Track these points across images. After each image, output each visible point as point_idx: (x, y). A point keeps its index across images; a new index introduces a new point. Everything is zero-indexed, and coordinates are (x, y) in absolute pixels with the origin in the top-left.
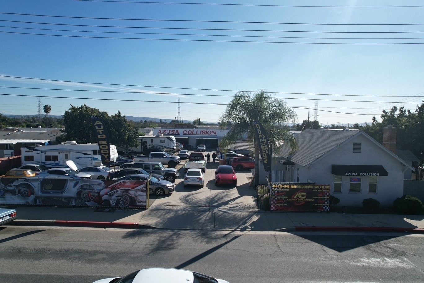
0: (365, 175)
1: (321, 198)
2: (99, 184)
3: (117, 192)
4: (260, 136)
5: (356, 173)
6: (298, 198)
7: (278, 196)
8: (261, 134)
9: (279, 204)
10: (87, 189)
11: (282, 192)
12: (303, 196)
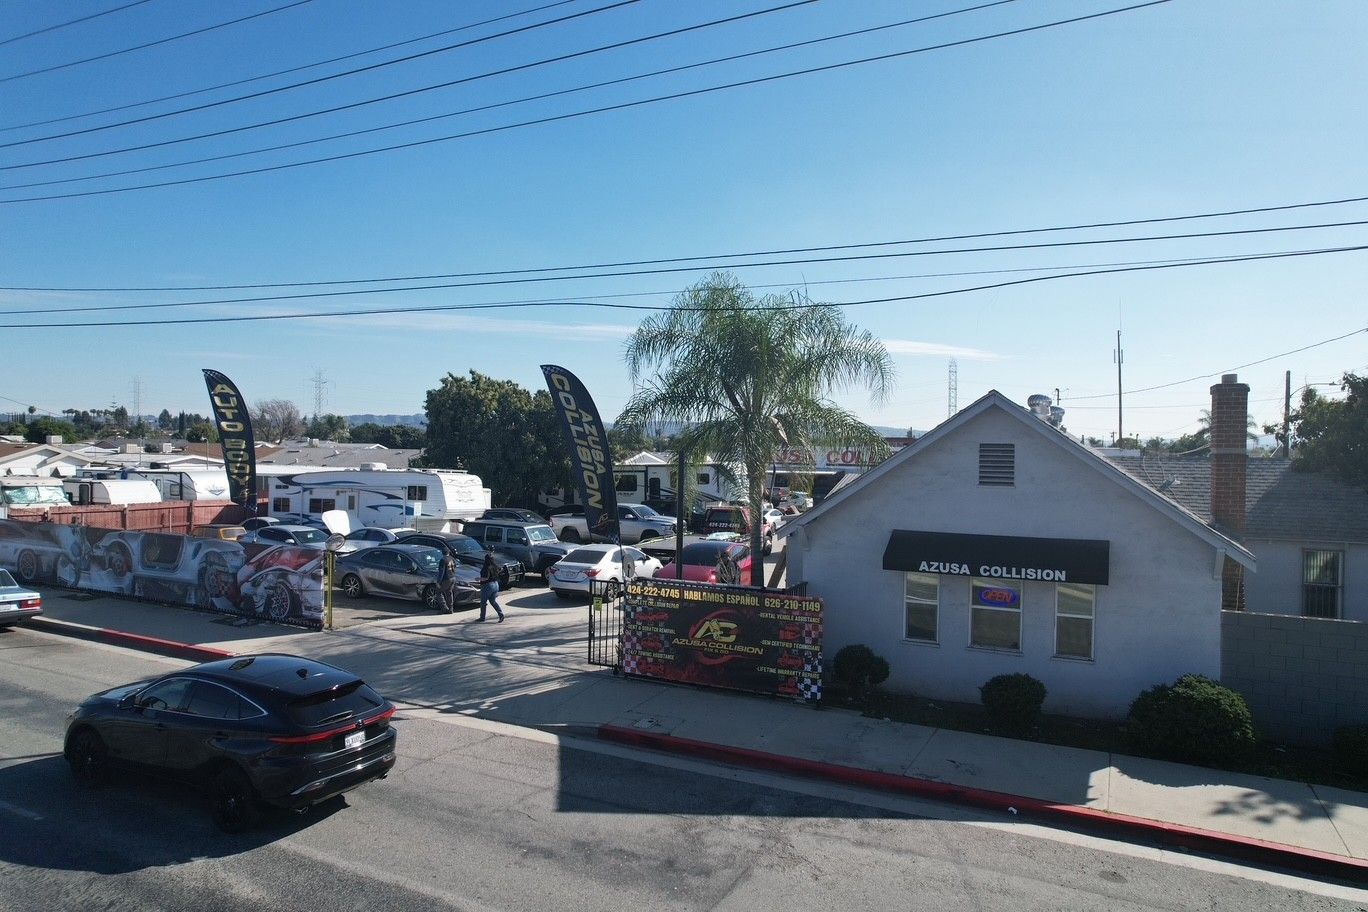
0: (1001, 576)
1: (788, 645)
2: (235, 553)
3: (267, 575)
4: (569, 415)
5: (965, 566)
6: (708, 637)
7: (645, 623)
8: (573, 407)
9: (649, 654)
10: (214, 563)
11: (657, 611)
12: (726, 632)
